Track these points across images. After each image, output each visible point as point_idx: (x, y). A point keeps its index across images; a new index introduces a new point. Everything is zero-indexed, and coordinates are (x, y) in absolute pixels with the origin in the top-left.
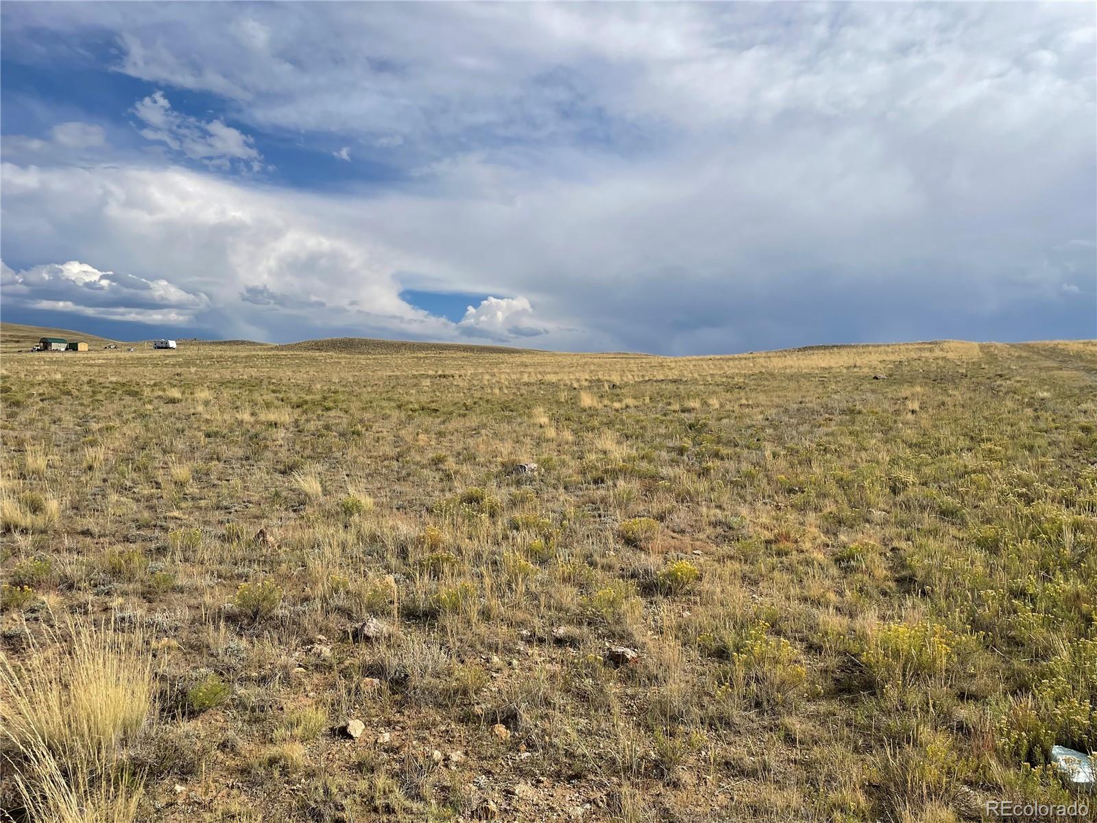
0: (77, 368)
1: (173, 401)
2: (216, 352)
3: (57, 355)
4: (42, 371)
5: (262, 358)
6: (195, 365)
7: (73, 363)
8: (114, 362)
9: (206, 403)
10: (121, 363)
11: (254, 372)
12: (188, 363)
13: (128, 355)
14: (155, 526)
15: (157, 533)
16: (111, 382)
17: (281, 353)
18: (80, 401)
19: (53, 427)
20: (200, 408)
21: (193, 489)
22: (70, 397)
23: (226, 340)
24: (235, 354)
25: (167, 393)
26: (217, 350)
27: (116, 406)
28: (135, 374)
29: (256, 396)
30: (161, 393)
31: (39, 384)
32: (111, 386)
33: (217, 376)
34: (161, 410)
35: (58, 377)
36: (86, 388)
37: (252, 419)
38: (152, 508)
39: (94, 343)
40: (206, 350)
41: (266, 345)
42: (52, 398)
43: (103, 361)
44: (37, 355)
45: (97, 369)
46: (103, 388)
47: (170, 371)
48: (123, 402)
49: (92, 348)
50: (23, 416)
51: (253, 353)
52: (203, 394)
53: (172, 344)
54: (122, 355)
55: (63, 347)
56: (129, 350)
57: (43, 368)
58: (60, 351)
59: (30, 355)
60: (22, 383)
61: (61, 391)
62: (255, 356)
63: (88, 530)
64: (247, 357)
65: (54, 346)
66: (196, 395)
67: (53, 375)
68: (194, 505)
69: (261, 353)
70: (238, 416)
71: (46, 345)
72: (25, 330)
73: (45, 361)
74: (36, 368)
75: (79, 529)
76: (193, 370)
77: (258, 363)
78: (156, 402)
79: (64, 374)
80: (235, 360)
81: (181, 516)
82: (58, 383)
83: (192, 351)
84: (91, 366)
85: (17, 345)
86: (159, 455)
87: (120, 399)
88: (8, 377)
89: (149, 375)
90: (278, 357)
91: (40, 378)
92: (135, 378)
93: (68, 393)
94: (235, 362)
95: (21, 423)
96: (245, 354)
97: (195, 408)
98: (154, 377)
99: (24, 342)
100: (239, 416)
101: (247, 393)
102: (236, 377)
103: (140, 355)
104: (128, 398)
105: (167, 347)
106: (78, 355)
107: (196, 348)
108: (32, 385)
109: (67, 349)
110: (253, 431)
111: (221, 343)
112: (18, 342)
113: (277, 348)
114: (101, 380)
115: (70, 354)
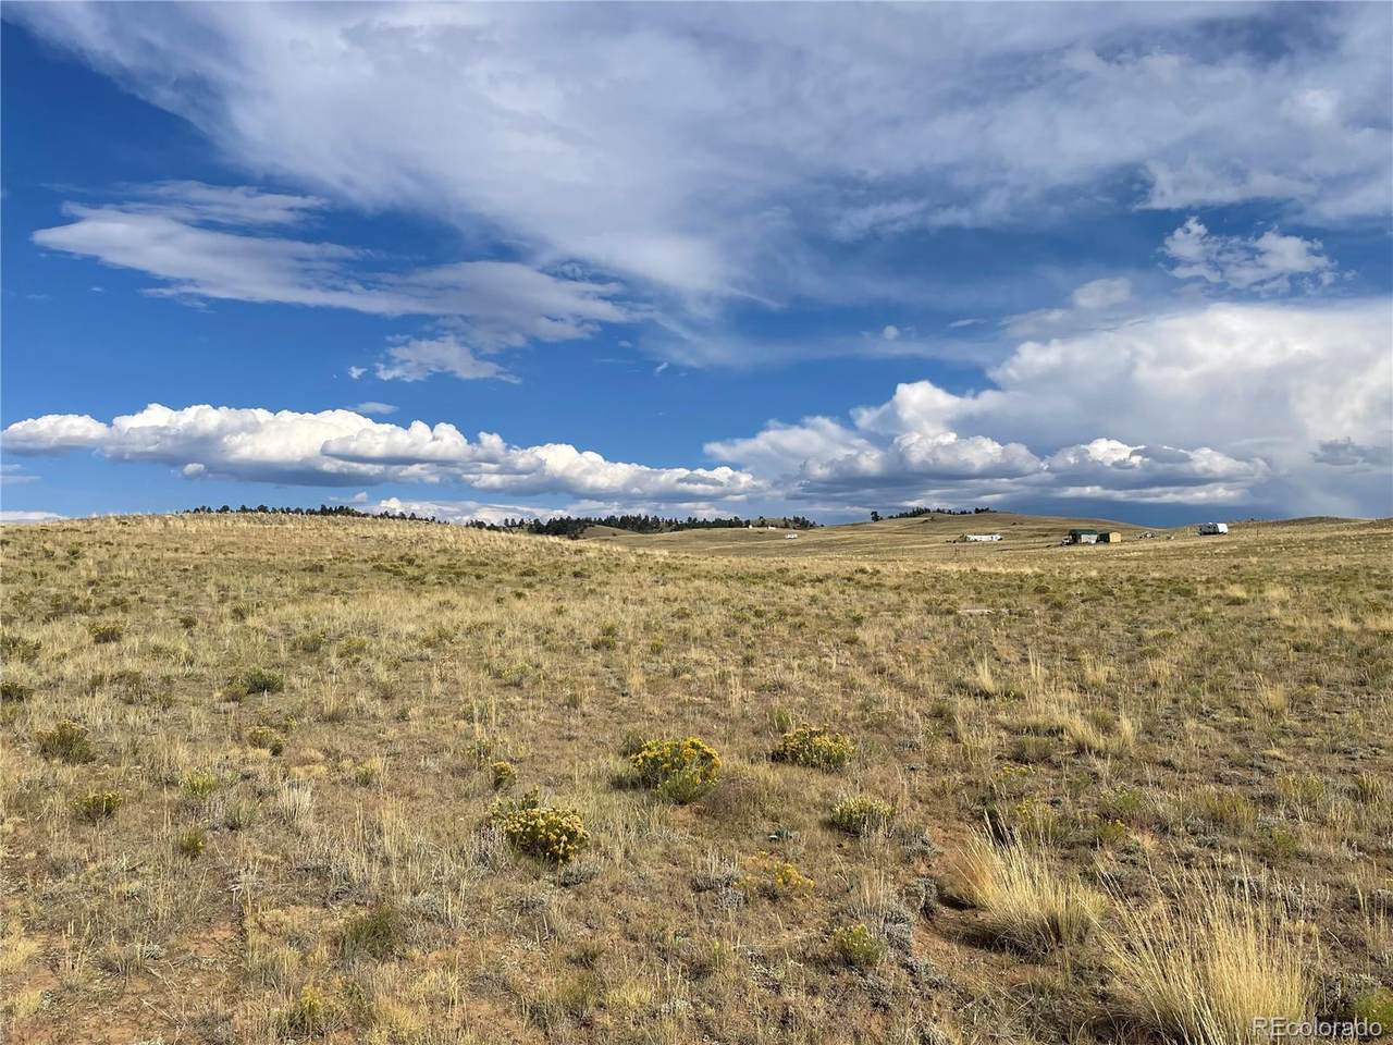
0: (1112, 563)
1: (1236, 602)
2: (1283, 534)
3: (1088, 548)
4: (1074, 567)
5: (1351, 540)
6: (1256, 554)
7: (1105, 557)
8: (1151, 554)
9: (1283, 604)
10: (1161, 555)
11: (1342, 560)
12: (1245, 551)
13: (1167, 545)
14: (1252, 766)
15: (1257, 775)
16: (1154, 579)
17: (1380, 531)
18: (1125, 603)
19: (1102, 633)
20: (1276, 612)
21: (1293, 721)
22: (1112, 598)
23: (1296, 517)
24: (1310, 536)
25: (1227, 591)
26: (1284, 532)
27: (1167, 608)
28: (1181, 568)
29: (1353, 594)
30: (1218, 592)
31: (1076, 583)
32: (1153, 583)
33: (1289, 567)
34: (1224, 614)
35: (1094, 574)
36: (1127, 586)
37: (1356, 627)
38: (1243, 742)
39: (1127, 532)
40: (1268, 534)
41: (1356, 521)
42: (1093, 599)
43: (1140, 554)
44: (1066, 549)
45: (1134, 563)
46: (1147, 585)
47: (1224, 563)
48: (1175, 604)
49: (1125, 538)
50: (1069, 620)
51: (1337, 533)
52: (1275, 593)
53: (1222, 527)
54: (1160, 545)
55: (1093, 539)
56: (1169, 538)
57: (1075, 564)
58: (1090, 544)
59: (1059, 550)
60: (1058, 582)
61: (1100, 591)
62: (1339, 538)
63: (1170, 761)
64: (1328, 539)
65: (1084, 538)
66: (1266, 594)
67: (1087, 572)
68: (1297, 743)
69: (1348, 533)
70: (1333, 623)
71: (1075, 538)
72: (1053, 522)
73: (1075, 556)
74: (1068, 564)
75: (1159, 758)
76: (1254, 560)
77: (1346, 546)
78: (1214, 602)
79: (1100, 571)
80: (1311, 544)
81: (1283, 756)
82: (1095, 581)
83: (1249, 536)
84: (1126, 559)
85: (1045, 539)
86: (1237, 674)
87: (1171, 600)
88: (1042, 575)
89: (1199, 569)
90: (1377, 538)
91: (1074, 576)
92: (1183, 574)
93: (1110, 593)
94: (1312, 548)
95: (1066, 628)
96: (1325, 535)
97: (1269, 612)
98: (1204, 571)
99: (1052, 535)
100: (1336, 623)
101: (1338, 590)
102: (1316, 567)
103: (1183, 544)
104: (1178, 598)
105: (1216, 533)
106: (1111, 547)
107: (1254, 531)
108: (1069, 584)
109: (1097, 541)
110: (1360, 645)
111: (1287, 523)
112: (1046, 536)
113: (1372, 525)
114: (1144, 577)
115: (1102, 547)
